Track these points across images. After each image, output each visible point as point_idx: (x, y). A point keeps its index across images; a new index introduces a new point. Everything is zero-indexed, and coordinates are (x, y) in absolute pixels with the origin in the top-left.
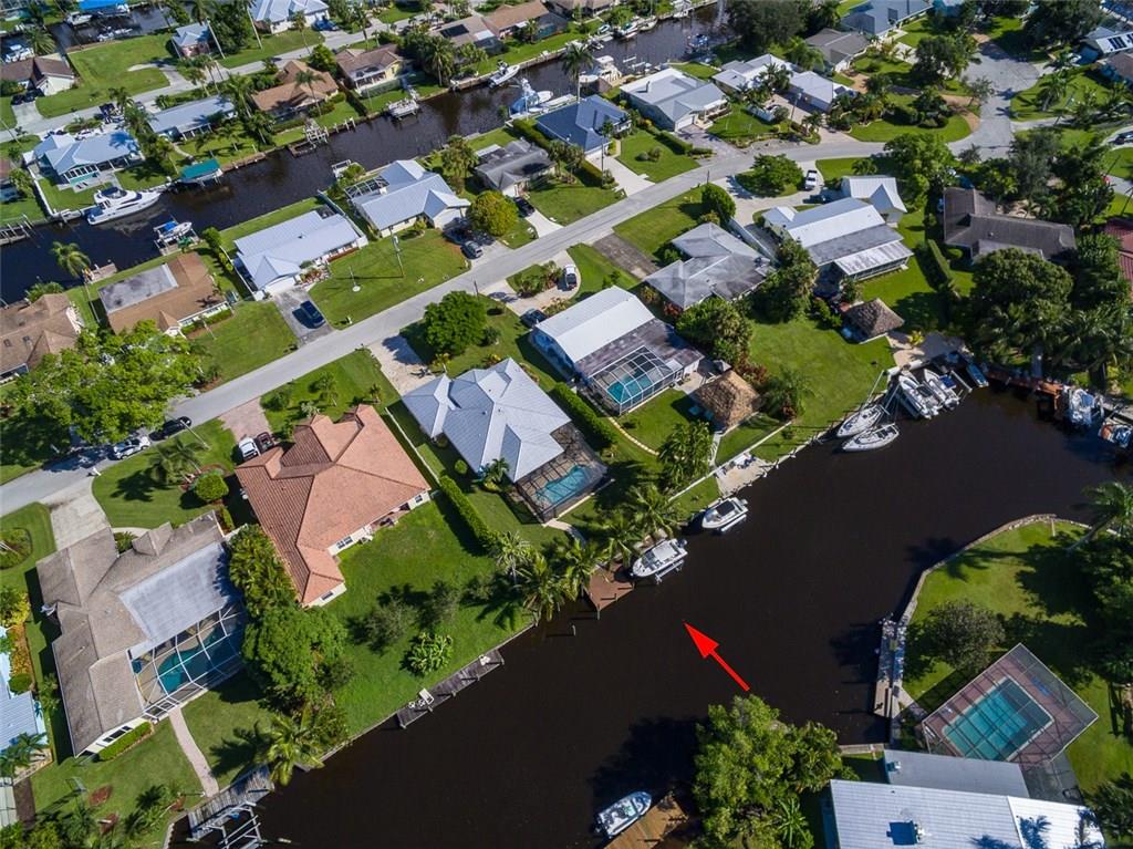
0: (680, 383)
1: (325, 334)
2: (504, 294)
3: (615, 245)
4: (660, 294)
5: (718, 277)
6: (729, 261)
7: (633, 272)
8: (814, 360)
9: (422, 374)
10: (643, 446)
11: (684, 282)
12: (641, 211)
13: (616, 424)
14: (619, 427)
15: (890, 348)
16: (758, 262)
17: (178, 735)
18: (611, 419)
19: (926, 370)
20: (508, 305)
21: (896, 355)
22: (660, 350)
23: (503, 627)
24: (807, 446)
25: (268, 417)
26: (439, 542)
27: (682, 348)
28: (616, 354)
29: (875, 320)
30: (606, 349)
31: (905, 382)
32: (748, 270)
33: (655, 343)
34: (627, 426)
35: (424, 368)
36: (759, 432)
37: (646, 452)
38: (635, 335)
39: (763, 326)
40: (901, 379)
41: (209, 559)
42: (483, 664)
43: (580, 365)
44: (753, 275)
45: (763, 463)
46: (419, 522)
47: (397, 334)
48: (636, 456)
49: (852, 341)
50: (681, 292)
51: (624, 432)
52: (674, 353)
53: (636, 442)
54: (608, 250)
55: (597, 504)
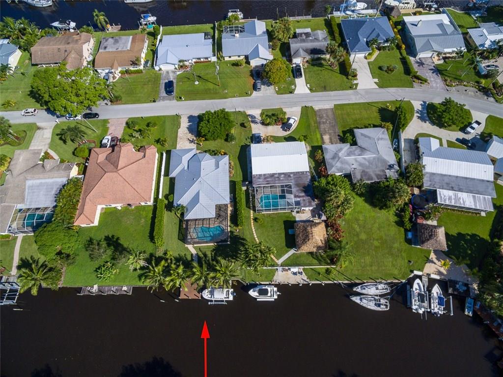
0: (298, 212)
1: (170, 100)
2: (255, 118)
3: (327, 116)
4: (324, 158)
5: (361, 164)
6: (374, 158)
7: (323, 136)
8: (377, 240)
9: (192, 142)
10: (255, 234)
11: (339, 158)
12: (357, 102)
13: (252, 215)
14: (252, 218)
15: (428, 259)
16: (391, 167)
17: (16, 245)
18: (252, 211)
19: (437, 285)
20: (253, 125)
21: (428, 265)
22: (297, 191)
23: (140, 279)
24: (335, 283)
25: (124, 130)
26: (142, 226)
27: (308, 196)
28: (275, 180)
29: (428, 240)
30: (272, 175)
31: (418, 284)
32: (382, 168)
33: (297, 185)
34: (255, 219)
35: (195, 139)
36: (315, 261)
37: (254, 238)
38: (292, 175)
39: (366, 205)
40: (418, 281)
41: (60, 184)
42: (123, 289)
43: (254, 177)
44: (382, 173)
45: (305, 278)
46: (141, 212)
47: (196, 115)
48: (248, 238)
49: (409, 241)
50: (334, 163)
51: (252, 222)
52: (303, 196)
53: (254, 230)
54: (321, 118)
55: (214, 250)
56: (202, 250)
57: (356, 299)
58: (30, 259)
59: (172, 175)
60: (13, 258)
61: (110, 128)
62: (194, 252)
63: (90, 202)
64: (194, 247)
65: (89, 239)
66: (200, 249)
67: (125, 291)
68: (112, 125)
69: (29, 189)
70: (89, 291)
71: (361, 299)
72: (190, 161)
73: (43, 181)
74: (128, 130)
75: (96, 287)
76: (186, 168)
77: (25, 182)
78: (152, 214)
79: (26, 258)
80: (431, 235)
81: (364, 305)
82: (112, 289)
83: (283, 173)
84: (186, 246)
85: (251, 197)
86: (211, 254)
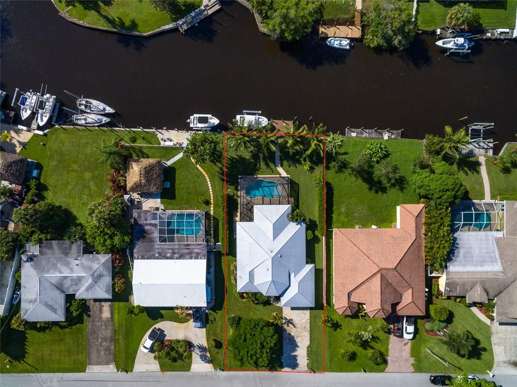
0: (157, 209)
2: (201, 357)
3: (98, 351)
4: (113, 279)
5: (67, 264)
6: (48, 272)
7: (110, 316)
8: (73, 170)
9: (290, 322)
10: (210, 185)
11: (92, 275)
13: (212, 208)
14: (212, 206)
15: (24, 147)
16: (31, 259)
17: (489, 189)
18: (212, 214)
19: (23, 119)
20: (205, 344)
21: (26, 140)
22: (153, 233)
24: (129, 128)
25: (387, 350)
26: (342, 203)
27: (141, 225)
28: (178, 249)
29: (14, 162)
30: (181, 257)
31: (42, 121)
32: (43, 257)
33: (151, 241)
34: (207, 203)
35: (285, 326)
36: (145, 151)
37: (210, 181)
38: (157, 255)
39: (75, 213)
40: (41, 124)
41: (456, 263)
42: (355, 134)
43: (204, 256)
44: (45, 250)
45: (159, 136)
46: (346, 220)
48: (218, 181)
49: (39, 167)
50: (101, 268)
51: (212, 201)
53: (211, 190)
54: (107, 349)
55: (257, 170)
56: (270, 170)
57: (109, 110)
58: (468, 172)
59: (310, 267)
60: (489, 174)
61: (409, 355)
62: (280, 170)
63: (410, 232)
64: (279, 174)
65: (404, 190)
66: (273, 172)
67: (353, 132)
68: (407, 360)
69: (495, 258)
70: (392, 133)
71: (104, 109)
72: (288, 285)
73: (479, 269)
74: (383, 350)
75: (386, 137)
76: (292, 275)
77: (504, 269)
78: (332, 217)
79: (473, 173)
80: (8, 166)
81: (102, 104)
82: (367, 135)
83: (167, 258)
84: (289, 176)
85: (212, 232)
86: (260, 165)
